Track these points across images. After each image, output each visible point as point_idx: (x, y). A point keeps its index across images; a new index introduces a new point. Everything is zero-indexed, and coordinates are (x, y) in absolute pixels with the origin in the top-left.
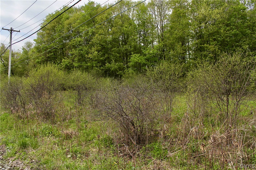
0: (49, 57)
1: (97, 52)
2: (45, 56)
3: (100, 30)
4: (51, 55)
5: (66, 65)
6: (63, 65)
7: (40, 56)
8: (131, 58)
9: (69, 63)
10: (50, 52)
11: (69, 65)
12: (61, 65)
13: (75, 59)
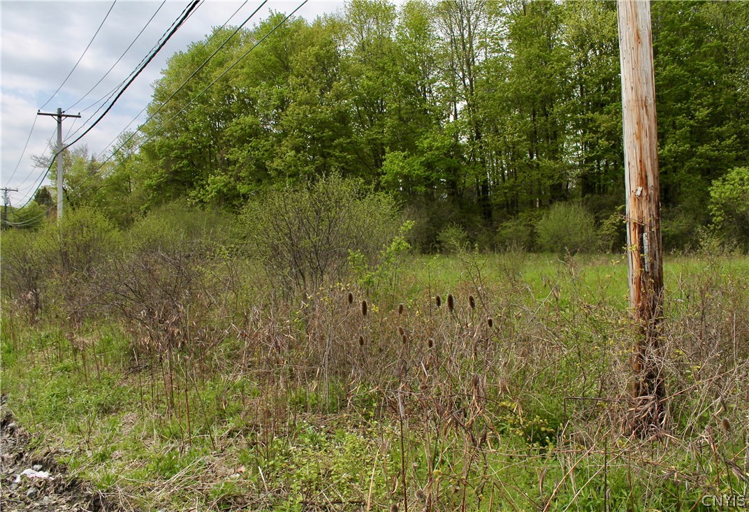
0: (176, 172)
1: (293, 153)
2: (168, 170)
3: (301, 93)
4: (183, 167)
5: (219, 192)
6: (211, 193)
7: (156, 171)
8: (384, 163)
9: (225, 185)
10: (178, 158)
11: (225, 190)
12: (207, 191)
13: (241, 174)
